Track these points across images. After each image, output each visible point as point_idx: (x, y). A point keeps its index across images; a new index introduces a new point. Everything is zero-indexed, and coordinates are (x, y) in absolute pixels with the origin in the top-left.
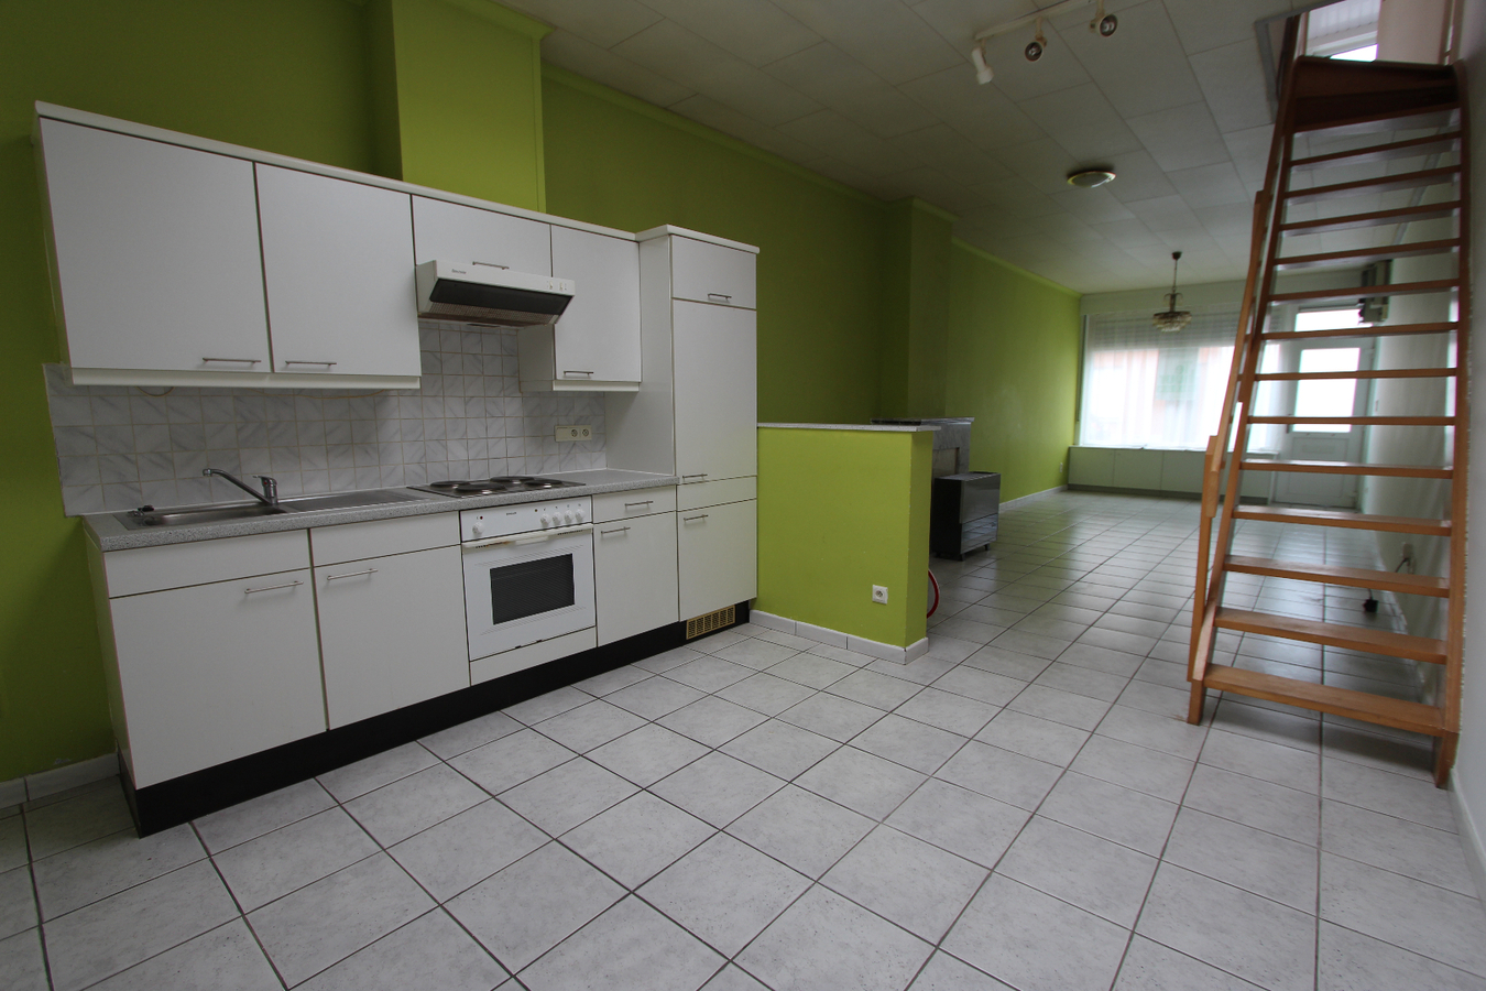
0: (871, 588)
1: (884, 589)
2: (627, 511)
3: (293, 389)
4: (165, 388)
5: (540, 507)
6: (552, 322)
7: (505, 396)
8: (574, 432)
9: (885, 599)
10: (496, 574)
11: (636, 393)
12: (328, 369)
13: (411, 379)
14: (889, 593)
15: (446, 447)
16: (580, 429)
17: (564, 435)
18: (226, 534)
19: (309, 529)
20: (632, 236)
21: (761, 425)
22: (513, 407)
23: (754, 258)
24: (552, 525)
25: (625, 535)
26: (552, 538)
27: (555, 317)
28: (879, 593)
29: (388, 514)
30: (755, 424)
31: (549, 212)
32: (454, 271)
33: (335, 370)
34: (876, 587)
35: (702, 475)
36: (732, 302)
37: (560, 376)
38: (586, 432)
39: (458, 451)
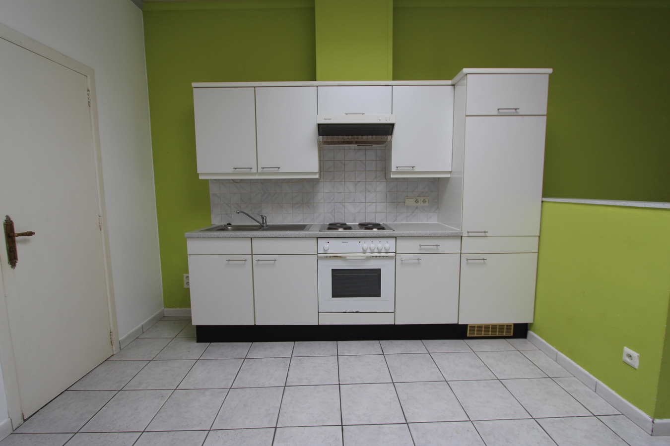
0: (622, 350)
1: (635, 354)
2: (420, 249)
3: (282, 179)
4: (240, 179)
5: (362, 241)
6: (389, 140)
7: (376, 181)
8: (417, 201)
9: (636, 363)
10: (335, 272)
11: (448, 178)
12: (278, 170)
13: (314, 173)
14: (641, 358)
15: (344, 206)
16: (421, 199)
17: (410, 202)
18: (221, 236)
19: (251, 238)
20: (450, 82)
21: (544, 199)
22: (381, 187)
23: (546, 79)
24: (368, 251)
25: (419, 263)
26: (368, 258)
27: (389, 137)
28: (630, 356)
29: (282, 235)
30: (540, 199)
31: (394, 79)
32: (325, 119)
33: (281, 171)
34: (627, 350)
35: (485, 232)
36: (520, 112)
37: (394, 169)
38: (424, 201)
39: (350, 208)
